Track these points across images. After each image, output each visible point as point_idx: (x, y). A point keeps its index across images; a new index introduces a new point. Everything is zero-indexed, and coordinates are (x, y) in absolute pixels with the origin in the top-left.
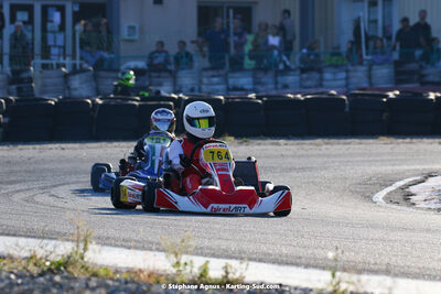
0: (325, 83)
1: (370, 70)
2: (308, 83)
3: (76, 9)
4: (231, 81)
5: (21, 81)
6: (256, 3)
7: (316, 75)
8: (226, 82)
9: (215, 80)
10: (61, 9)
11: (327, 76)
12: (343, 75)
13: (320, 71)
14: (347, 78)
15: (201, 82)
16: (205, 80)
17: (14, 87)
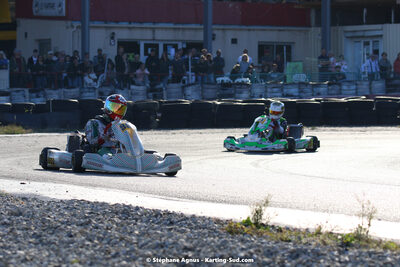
0: (343, 92)
1: (370, 84)
2: (333, 92)
3: (185, 46)
4: (285, 90)
5: (156, 90)
6: (293, 43)
7: (337, 87)
8: (282, 90)
9: (275, 90)
10: (175, 46)
11: (344, 87)
12: (354, 87)
13: (340, 85)
14: (356, 89)
15: (266, 91)
16: (269, 90)
17: (151, 94)
